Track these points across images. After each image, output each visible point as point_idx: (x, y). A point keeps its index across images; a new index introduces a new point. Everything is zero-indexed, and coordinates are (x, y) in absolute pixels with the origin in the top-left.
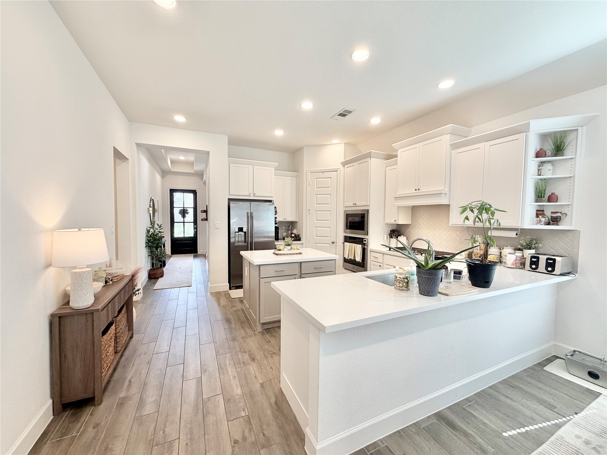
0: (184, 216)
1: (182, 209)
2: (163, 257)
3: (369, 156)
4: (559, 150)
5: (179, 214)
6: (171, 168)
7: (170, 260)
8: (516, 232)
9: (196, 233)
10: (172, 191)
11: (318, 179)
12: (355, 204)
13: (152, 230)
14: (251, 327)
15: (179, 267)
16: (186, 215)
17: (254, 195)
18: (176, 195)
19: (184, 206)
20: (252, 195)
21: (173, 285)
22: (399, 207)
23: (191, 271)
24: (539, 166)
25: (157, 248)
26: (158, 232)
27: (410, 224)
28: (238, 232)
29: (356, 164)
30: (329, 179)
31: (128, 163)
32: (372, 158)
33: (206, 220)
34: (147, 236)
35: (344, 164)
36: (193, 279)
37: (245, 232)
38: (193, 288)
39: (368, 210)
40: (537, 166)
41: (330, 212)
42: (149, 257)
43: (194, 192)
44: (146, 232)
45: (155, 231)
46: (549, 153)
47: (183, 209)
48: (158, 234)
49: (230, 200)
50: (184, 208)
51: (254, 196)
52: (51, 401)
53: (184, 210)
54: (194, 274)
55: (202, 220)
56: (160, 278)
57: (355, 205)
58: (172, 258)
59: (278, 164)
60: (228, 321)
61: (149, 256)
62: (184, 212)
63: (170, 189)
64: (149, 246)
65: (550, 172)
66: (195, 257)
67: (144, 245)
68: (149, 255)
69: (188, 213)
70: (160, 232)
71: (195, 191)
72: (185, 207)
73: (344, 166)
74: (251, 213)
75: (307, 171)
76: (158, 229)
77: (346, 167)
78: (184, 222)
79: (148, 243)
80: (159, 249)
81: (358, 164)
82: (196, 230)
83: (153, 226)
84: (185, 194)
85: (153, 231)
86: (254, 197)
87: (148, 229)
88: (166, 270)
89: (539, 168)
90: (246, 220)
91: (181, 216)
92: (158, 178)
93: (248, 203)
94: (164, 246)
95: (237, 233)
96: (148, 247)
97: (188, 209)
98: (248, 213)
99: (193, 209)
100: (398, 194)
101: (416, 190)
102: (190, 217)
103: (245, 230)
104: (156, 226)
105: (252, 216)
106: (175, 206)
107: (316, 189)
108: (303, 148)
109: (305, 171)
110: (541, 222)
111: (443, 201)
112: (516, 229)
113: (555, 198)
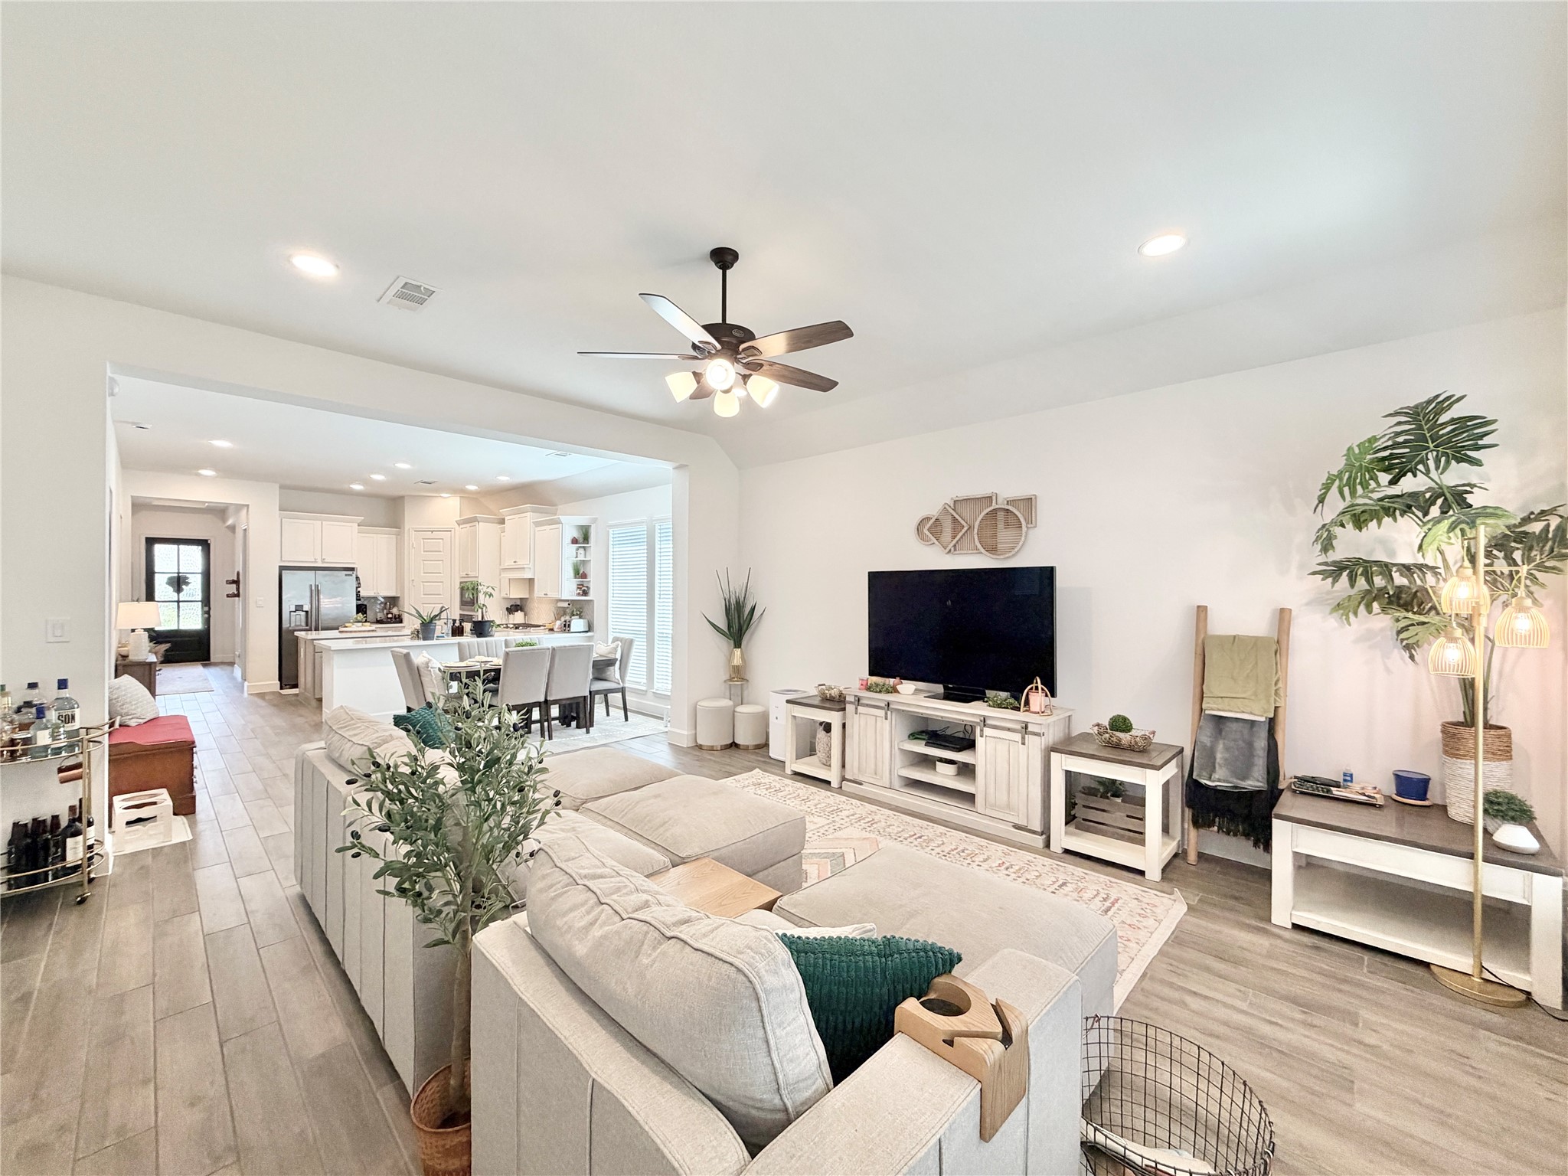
0: (179, 590)
1: (174, 577)
4: (586, 539)
5: (167, 586)
9: (207, 622)
10: (151, 542)
11: (424, 540)
12: (468, 574)
15: (178, 677)
16: (184, 587)
18: (158, 548)
19: (179, 569)
20: (319, 561)
22: (510, 579)
27: (528, 598)
28: (295, 612)
30: (441, 541)
33: (238, 595)
35: (460, 523)
37: (307, 612)
38: (216, 692)
40: (575, 550)
41: (444, 583)
43: (205, 544)
46: (581, 540)
47: (176, 575)
49: (282, 568)
50: (178, 573)
51: (324, 562)
53: (179, 578)
55: (225, 595)
59: (364, 517)
62: (178, 582)
63: (147, 538)
65: (583, 555)
66: (204, 666)
69: (187, 584)
71: (207, 541)
72: (181, 571)
74: (317, 586)
75: (410, 528)
77: (462, 526)
78: (178, 602)
81: (470, 527)
82: (206, 616)
86: (322, 564)
89: (576, 552)
90: (308, 594)
91: (171, 589)
93: (312, 573)
97: (187, 575)
98: (311, 585)
99: (200, 575)
100: (506, 564)
101: (514, 562)
102: (194, 588)
103: (306, 608)
105: (318, 590)
106: (156, 569)
107: (421, 553)
108: (404, 497)
109: (406, 529)
110: (579, 594)
111: (530, 576)
112: (568, 601)
113: (584, 576)
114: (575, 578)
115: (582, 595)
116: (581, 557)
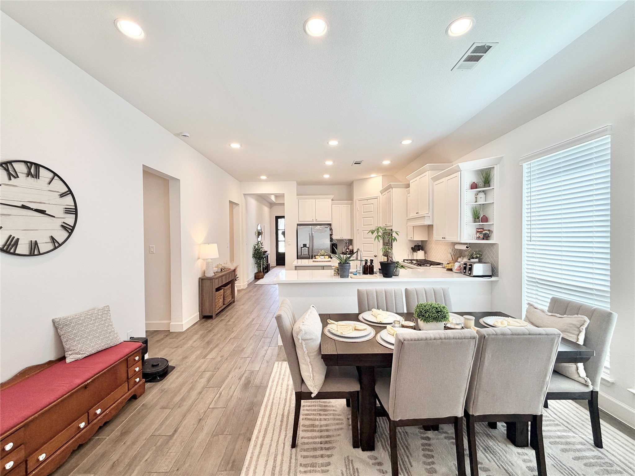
2: (264, 265)
3: (390, 187)
4: (487, 182)
5: (282, 235)
7: (274, 269)
8: (466, 246)
10: (277, 218)
11: (364, 206)
13: (257, 246)
18: (280, 221)
19: (284, 228)
20: (314, 220)
22: (413, 226)
24: (476, 195)
27: (427, 241)
29: (386, 192)
30: (372, 205)
31: (239, 206)
32: (393, 189)
34: (254, 250)
35: (382, 192)
40: (474, 195)
44: (254, 247)
46: (481, 183)
47: (284, 230)
48: (262, 250)
51: (316, 221)
52: (199, 313)
56: (261, 279)
57: (387, 226)
59: (333, 196)
63: (276, 216)
65: (483, 199)
67: (252, 256)
68: (256, 263)
74: (312, 234)
75: (356, 199)
77: (383, 195)
79: (254, 255)
87: (255, 245)
88: (267, 275)
89: (476, 196)
93: (310, 227)
95: (303, 247)
96: (254, 257)
98: (310, 234)
100: (408, 216)
101: (417, 213)
103: (308, 246)
104: (259, 244)
105: (313, 236)
106: (279, 228)
107: (362, 213)
108: (353, 181)
109: (354, 200)
110: (478, 238)
111: (428, 222)
112: (466, 244)
113: (485, 219)
114: (475, 222)
115: (483, 239)
116: (481, 201)
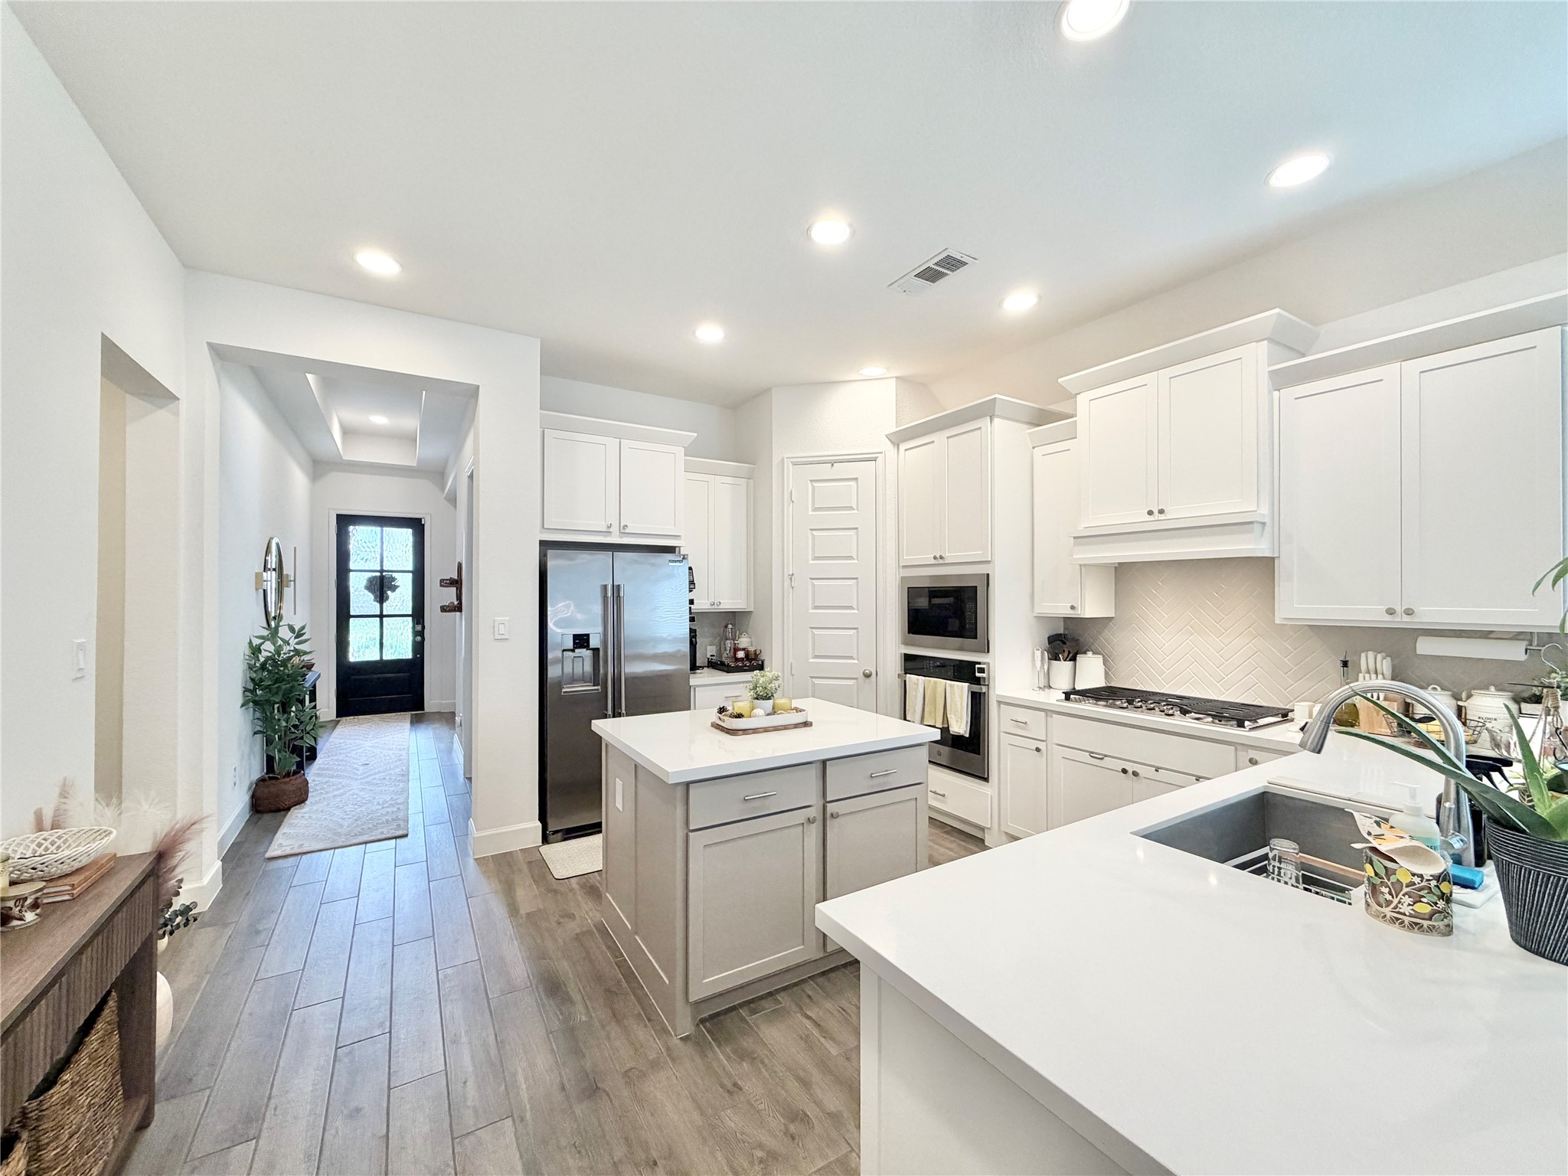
0: (382, 598)
1: (376, 577)
2: (308, 733)
3: (986, 411)
5: (366, 591)
6: (343, 448)
7: (333, 735)
9: (419, 647)
10: (344, 521)
11: (815, 484)
12: (941, 557)
13: (268, 648)
14: (649, 1017)
15: (363, 760)
16: (389, 592)
17: (623, 530)
18: (358, 534)
19: (382, 565)
20: (615, 529)
21: (338, 834)
22: (1085, 565)
23: (406, 775)
25: (285, 708)
26: (292, 653)
27: (1113, 618)
28: (573, 651)
29: (940, 438)
30: (853, 483)
32: (996, 420)
33: (458, 608)
34: (251, 667)
35: (898, 439)
36: (414, 806)
37: (596, 651)
38: (414, 846)
39: (988, 575)
41: (855, 581)
42: (259, 736)
43: (416, 525)
45: (278, 652)
47: (378, 574)
48: (290, 658)
49: (545, 546)
50: (382, 571)
51: (623, 534)
53: (382, 578)
54: (413, 786)
55: (444, 609)
56: (292, 809)
57: (941, 561)
58: (339, 730)
59: (696, 435)
60: (553, 987)
61: (255, 733)
62: (381, 586)
63: (338, 516)
64: (256, 703)
66: (416, 721)
67: (239, 699)
68: (259, 728)
69: (394, 588)
70: (298, 653)
71: (421, 519)
72: (385, 568)
73: (897, 445)
74: (617, 589)
75: (783, 459)
76: (293, 641)
77: (903, 447)
78: (381, 616)
79: (253, 691)
80: (294, 709)
81: (948, 438)
82: (419, 638)
83: (274, 633)
84: (387, 530)
85: (272, 648)
86: (621, 538)
87: (256, 642)
88: (319, 775)
90: (599, 607)
91: (371, 596)
92: (299, 479)
93: (605, 557)
94: (313, 699)
95: (570, 653)
96: (251, 704)
97: (394, 575)
98: (605, 587)
99: (411, 574)
100: (1081, 527)
101: (1150, 513)
102: (401, 599)
103: (595, 642)
104: (284, 633)
105: (619, 596)
106: (352, 566)
107: (811, 513)
108: (768, 389)
109: (776, 460)
111: (1234, 548)
112: (1524, 635)
